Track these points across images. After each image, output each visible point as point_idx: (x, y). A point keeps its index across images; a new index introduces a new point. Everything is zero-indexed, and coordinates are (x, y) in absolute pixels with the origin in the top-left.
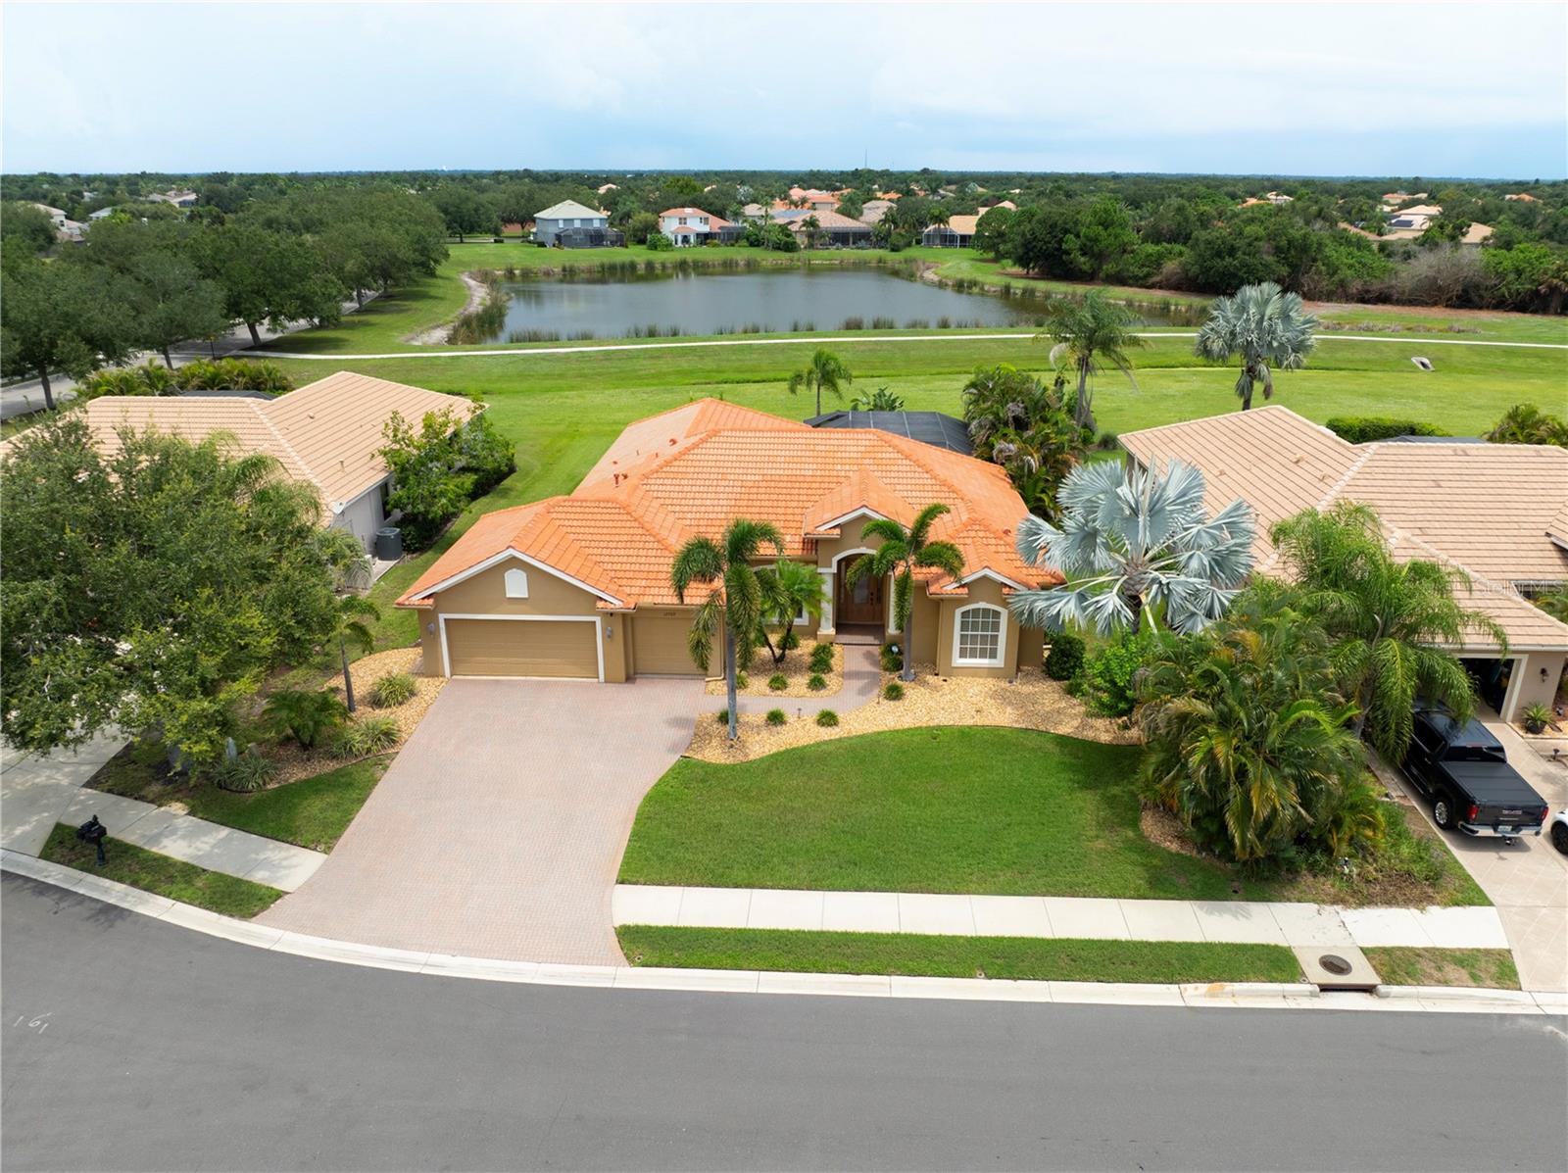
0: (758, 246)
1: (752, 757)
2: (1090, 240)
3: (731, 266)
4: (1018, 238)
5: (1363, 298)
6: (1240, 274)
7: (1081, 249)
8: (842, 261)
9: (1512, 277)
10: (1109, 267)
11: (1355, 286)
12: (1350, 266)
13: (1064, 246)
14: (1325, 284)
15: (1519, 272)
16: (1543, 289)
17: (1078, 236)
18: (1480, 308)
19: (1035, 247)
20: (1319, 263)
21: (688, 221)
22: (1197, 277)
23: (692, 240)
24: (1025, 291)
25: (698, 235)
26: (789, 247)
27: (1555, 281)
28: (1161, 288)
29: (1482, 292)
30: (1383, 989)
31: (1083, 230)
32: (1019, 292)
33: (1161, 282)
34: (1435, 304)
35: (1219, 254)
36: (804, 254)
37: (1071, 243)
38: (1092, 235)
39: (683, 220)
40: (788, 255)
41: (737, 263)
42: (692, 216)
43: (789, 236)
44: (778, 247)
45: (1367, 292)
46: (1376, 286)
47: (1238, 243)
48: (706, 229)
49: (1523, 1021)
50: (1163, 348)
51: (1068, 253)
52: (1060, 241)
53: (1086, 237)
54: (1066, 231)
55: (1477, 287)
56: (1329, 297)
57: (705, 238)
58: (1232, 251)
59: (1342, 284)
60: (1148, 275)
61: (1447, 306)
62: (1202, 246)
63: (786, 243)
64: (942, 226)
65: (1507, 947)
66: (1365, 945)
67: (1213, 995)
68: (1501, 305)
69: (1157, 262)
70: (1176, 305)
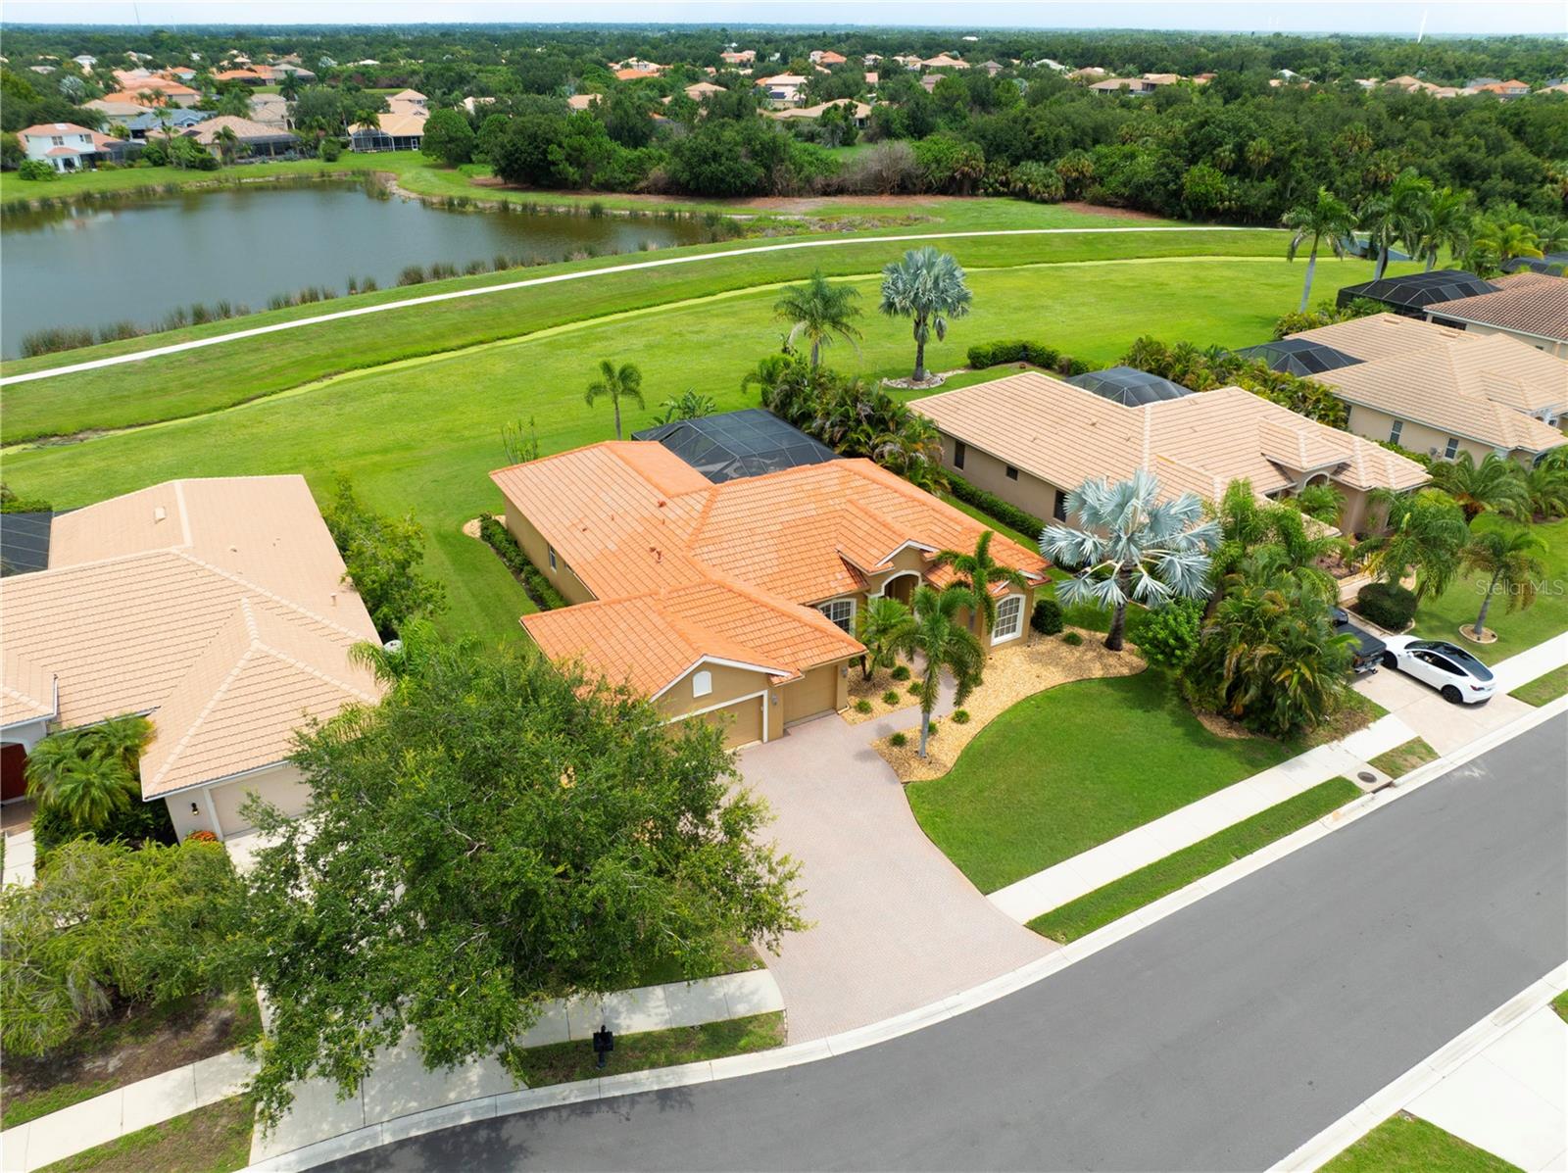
0: (163, 165)
1: (950, 765)
2: (575, 150)
3: (148, 195)
4: (497, 150)
5: (826, 192)
6: (728, 179)
7: (567, 160)
8: (278, 179)
9: (934, 166)
10: (599, 177)
11: (819, 181)
12: (811, 163)
13: (550, 157)
14: (795, 183)
15: (938, 161)
16: (957, 175)
17: (560, 145)
18: (915, 194)
19: (517, 159)
20: (787, 163)
21: (65, 140)
22: (688, 182)
23: (77, 163)
24: (525, 207)
25: (83, 157)
26: (207, 165)
27: (966, 169)
28: (649, 193)
29: (915, 181)
30: (1396, 782)
31: (566, 142)
32: (519, 208)
33: (647, 187)
34: (882, 193)
35: (705, 161)
36: (228, 171)
37: (556, 154)
38: (576, 144)
39: (58, 140)
40: (210, 175)
41: (154, 190)
42: (68, 134)
43: (202, 151)
44: (191, 166)
45: (828, 185)
46: (835, 180)
47: (719, 149)
48: (90, 148)
49: (1455, 774)
50: (726, 270)
51: (554, 163)
52: (545, 152)
53: (570, 147)
54: (549, 142)
55: (909, 175)
56: (800, 193)
57: (92, 160)
58: (716, 157)
59: (808, 180)
60: (634, 182)
61: (891, 194)
62: (687, 153)
63: (203, 161)
64: (372, 127)
65: (1416, 736)
66: (1369, 759)
67: (1336, 819)
68: (929, 190)
69: (639, 167)
70: (680, 211)
